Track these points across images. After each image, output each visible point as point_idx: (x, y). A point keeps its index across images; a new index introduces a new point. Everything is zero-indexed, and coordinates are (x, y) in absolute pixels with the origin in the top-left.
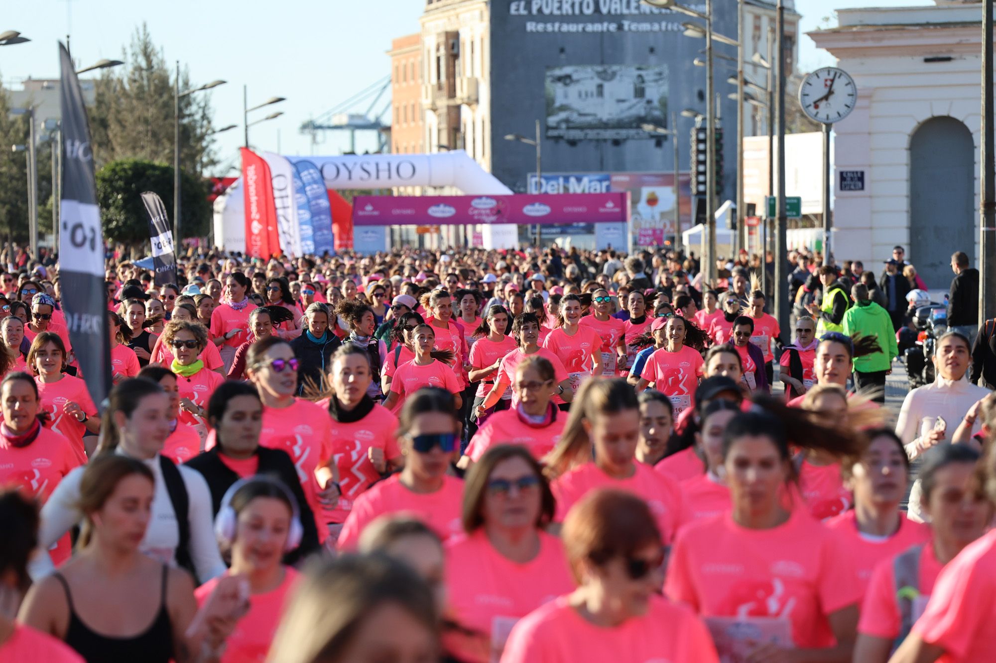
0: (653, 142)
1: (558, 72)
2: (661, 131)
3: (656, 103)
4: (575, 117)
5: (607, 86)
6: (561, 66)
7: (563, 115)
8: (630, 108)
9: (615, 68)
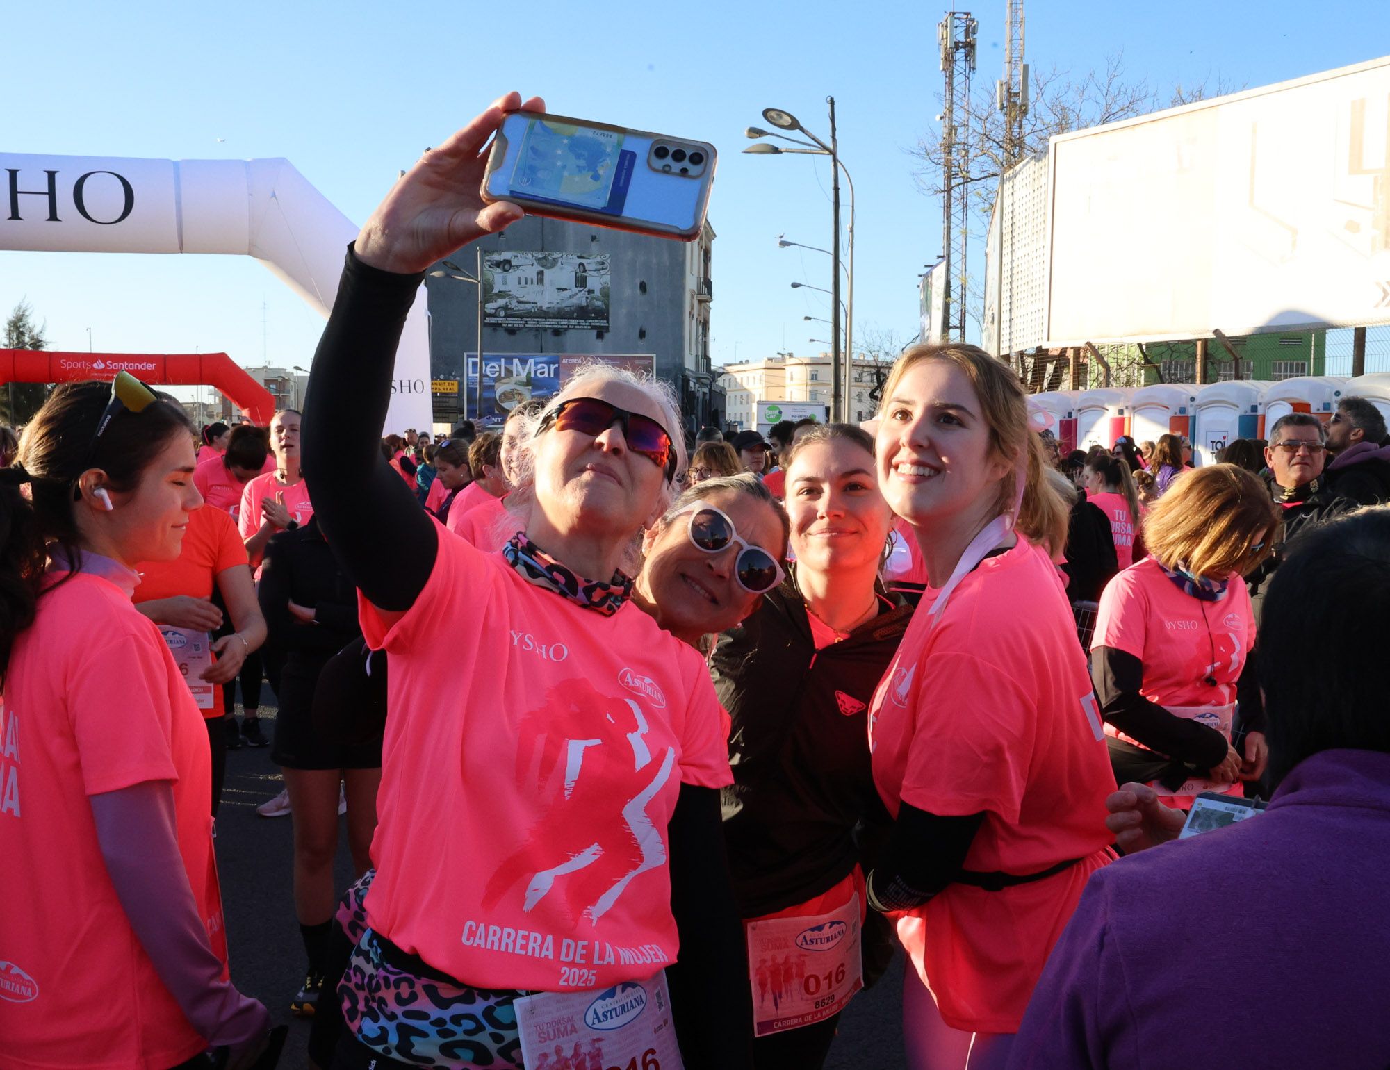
0: (595, 332)
1: (497, 257)
2: (603, 323)
3: (597, 293)
4: (513, 304)
5: (547, 272)
6: (500, 251)
7: (501, 302)
8: (571, 297)
9: (556, 255)
